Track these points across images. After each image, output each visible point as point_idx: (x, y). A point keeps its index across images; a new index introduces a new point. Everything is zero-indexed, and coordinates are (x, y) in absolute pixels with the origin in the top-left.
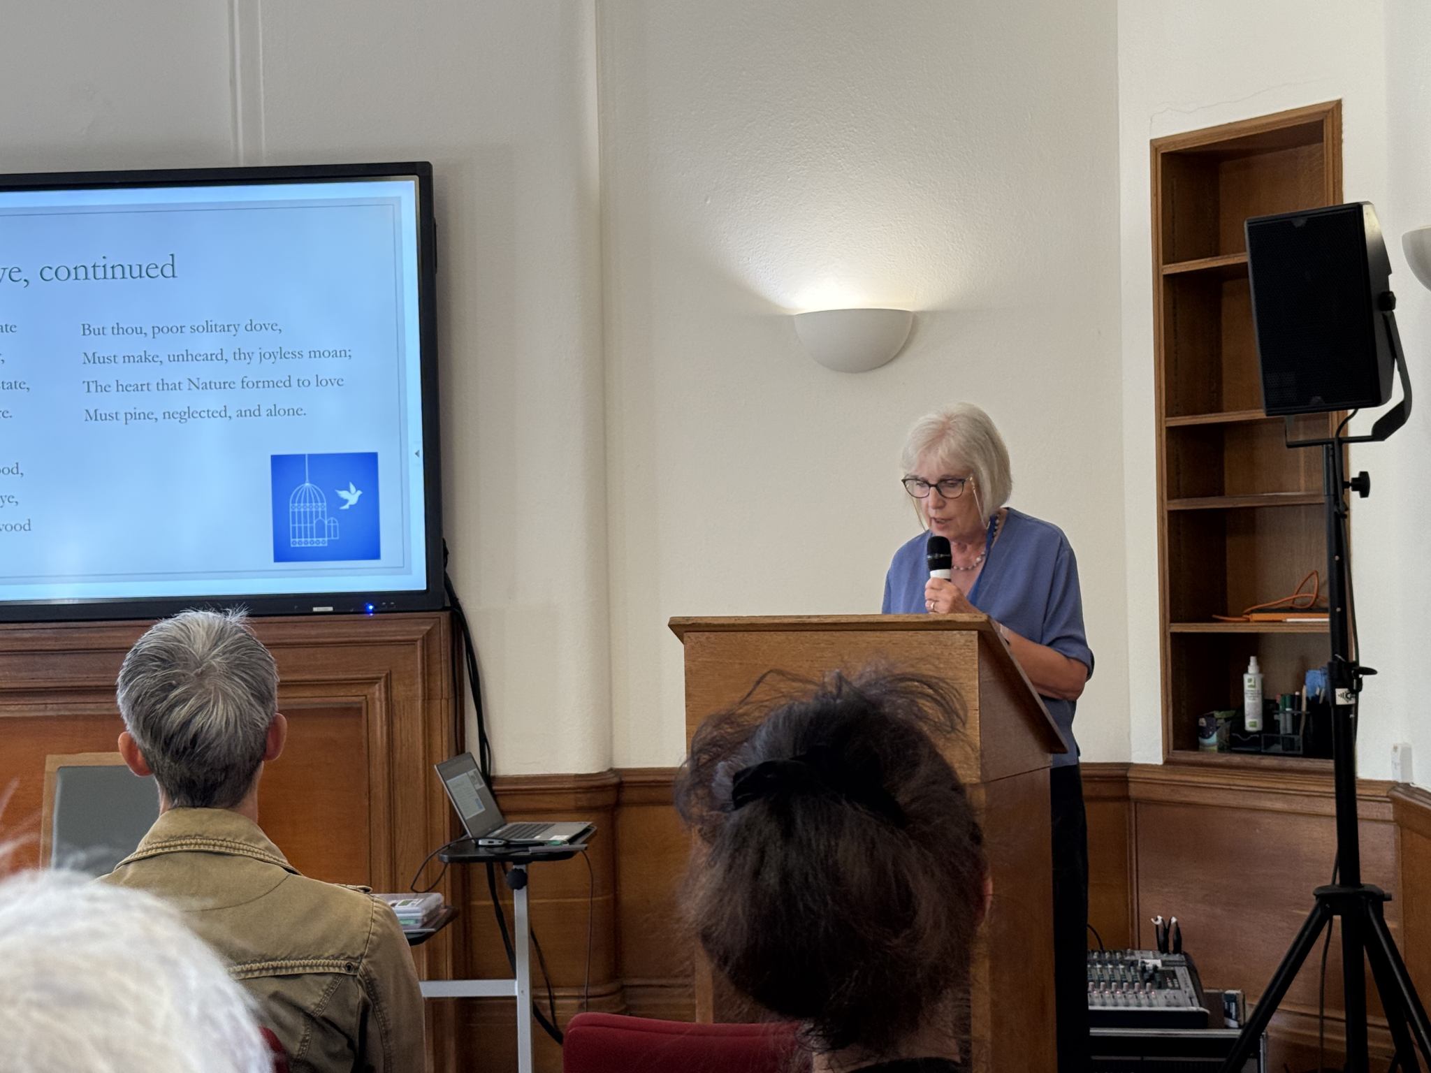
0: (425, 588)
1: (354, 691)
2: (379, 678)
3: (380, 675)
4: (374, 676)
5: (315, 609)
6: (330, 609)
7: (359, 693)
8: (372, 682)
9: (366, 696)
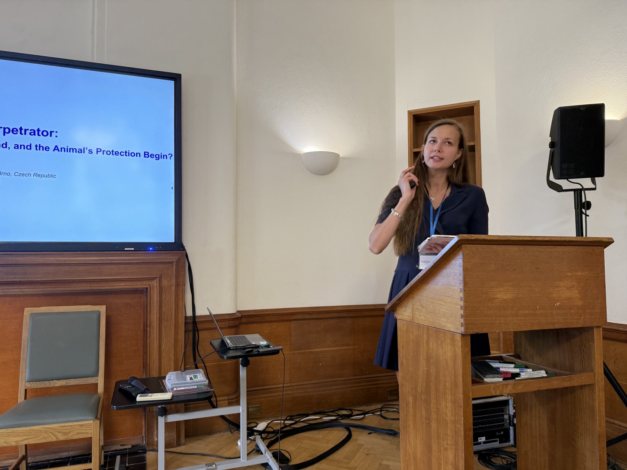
0: (174, 241)
1: (145, 283)
3: (157, 276)
4: (154, 277)
8: (152, 279)
9: (150, 285)
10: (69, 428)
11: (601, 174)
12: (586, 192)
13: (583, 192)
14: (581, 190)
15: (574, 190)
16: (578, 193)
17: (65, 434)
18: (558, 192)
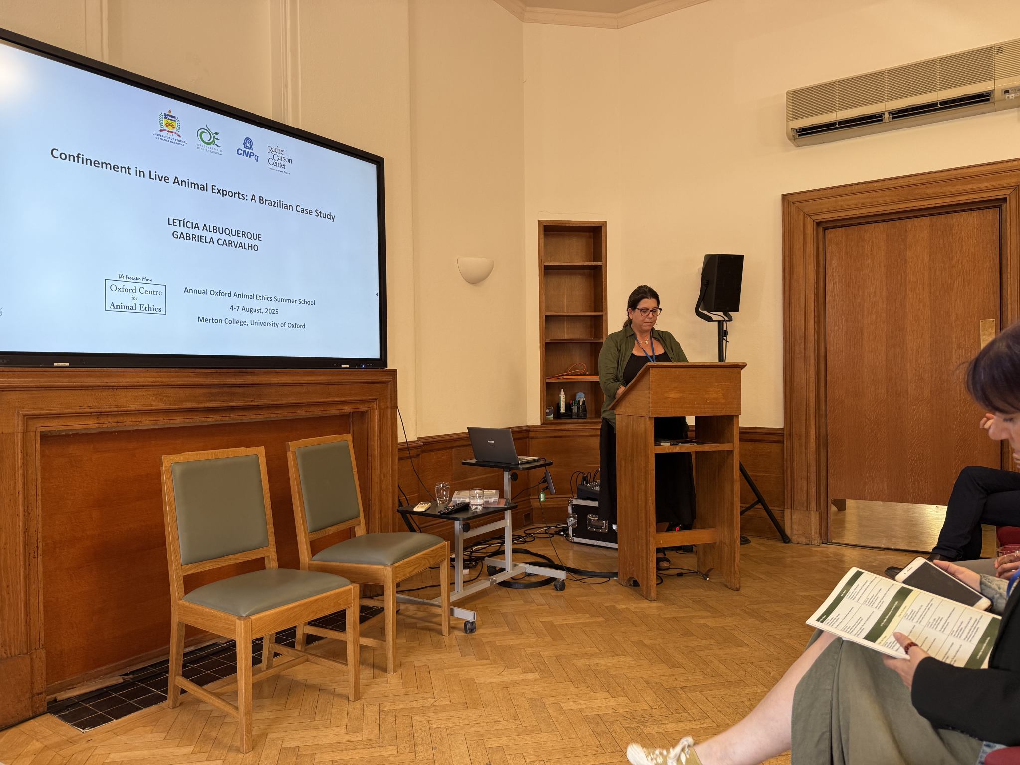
0: (379, 358)
4: (375, 397)
5: (342, 366)
6: (348, 366)
7: (368, 406)
9: (370, 408)
11: (737, 310)
12: (727, 322)
13: (724, 322)
14: (723, 320)
15: (719, 321)
16: (720, 323)
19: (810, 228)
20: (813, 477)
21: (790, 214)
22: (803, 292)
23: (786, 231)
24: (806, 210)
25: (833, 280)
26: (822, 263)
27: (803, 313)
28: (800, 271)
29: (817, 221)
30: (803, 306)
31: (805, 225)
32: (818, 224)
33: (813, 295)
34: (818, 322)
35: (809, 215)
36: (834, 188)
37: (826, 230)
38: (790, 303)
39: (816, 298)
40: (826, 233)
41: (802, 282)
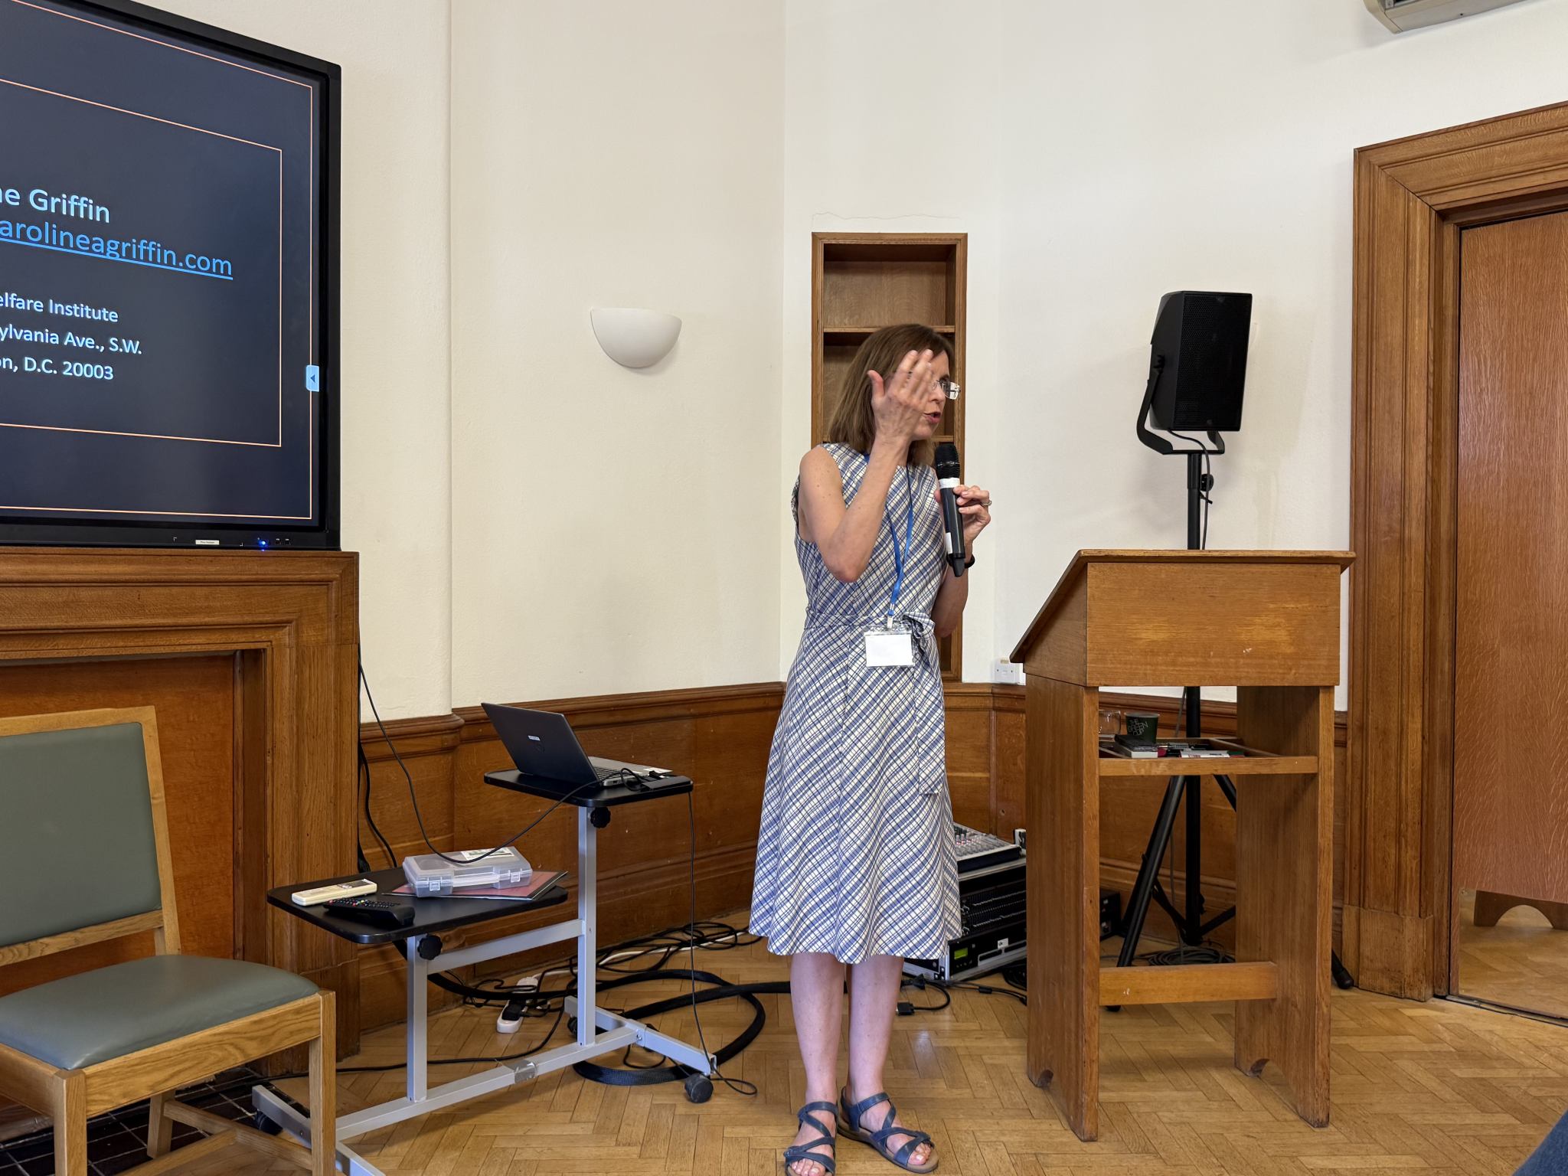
0: (318, 525)
1: (257, 636)
2: (289, 622)
3: (291, 617)
5: (198, 542)
6: (216, 543)
7: (264, 638)
8: (279, 625)
9: (271, 642)
10: (271, 1023)
11: (1236, 427)
12: (1210, 456)
13: (1204, 457)
14: (1200, 453)
15: (1190, 453)
16: (1194, 457)
17: (263, 1040)
18: (1164, 454)
19: (1421, 226)
20: (1412, 833)
21: (1372, 194)
22: (1399, 382)
23: (1361, 236)
24: (1413, 183)
25: (1478, 356)
26: (1450, 312)
27: (1398, 433)
28: (1393, 332)
29: (1438, 208)
30: (1398, 419)
31: (1408, 221)
32: (1443, 215)
33: (1424, 391)
34: (1434, 457)
35: (1420, 195)
36: (1482, 123)
37: (1464, 232)
38: (1368, 410)
39: (1431, 399)
40: (1463, 236)
41: (1398, 360)
